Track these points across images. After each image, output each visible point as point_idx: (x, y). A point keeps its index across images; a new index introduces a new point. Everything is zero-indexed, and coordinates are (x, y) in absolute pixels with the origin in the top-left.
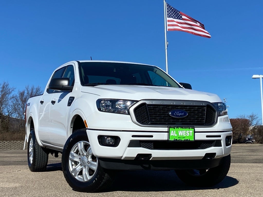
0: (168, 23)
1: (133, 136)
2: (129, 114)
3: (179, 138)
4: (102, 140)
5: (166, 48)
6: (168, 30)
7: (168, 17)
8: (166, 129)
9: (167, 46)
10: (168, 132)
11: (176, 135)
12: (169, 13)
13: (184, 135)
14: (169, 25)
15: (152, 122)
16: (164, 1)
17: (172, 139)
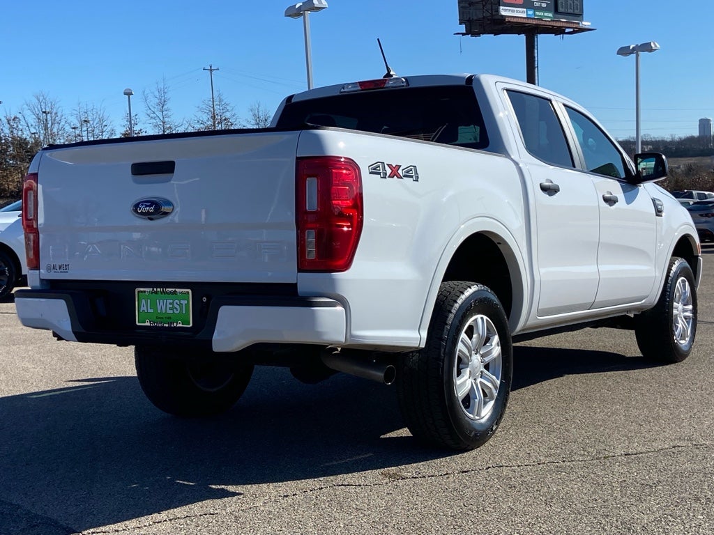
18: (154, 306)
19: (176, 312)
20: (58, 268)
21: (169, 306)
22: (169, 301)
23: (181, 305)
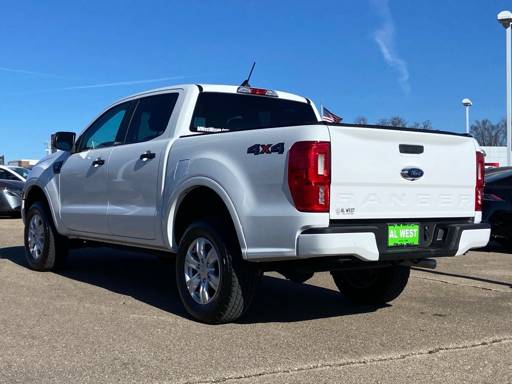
18: (398, 234)
19: (411, 236)
20: (345, 211)
21: (407, 233)
22: (407, 230)
23: (413, 232)
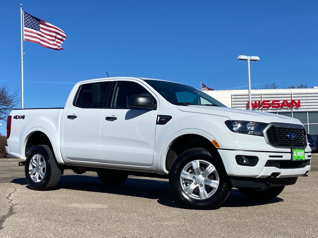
0: (25, 33)
1: (270, 156)
2: (262, 135)
3: (298, 158)
4: (240, 160)
5: (22, 58)
6: (24, 40)
7: (25, 26)
8: (289, 150)
9: (23, 57)
10: (292, 153)
11: (296, 155)
12: (26, 23)
13: (300, 155)
14: (26, 35)
15: (279, 144)
16: (21, 9)
17: (294, 159)
